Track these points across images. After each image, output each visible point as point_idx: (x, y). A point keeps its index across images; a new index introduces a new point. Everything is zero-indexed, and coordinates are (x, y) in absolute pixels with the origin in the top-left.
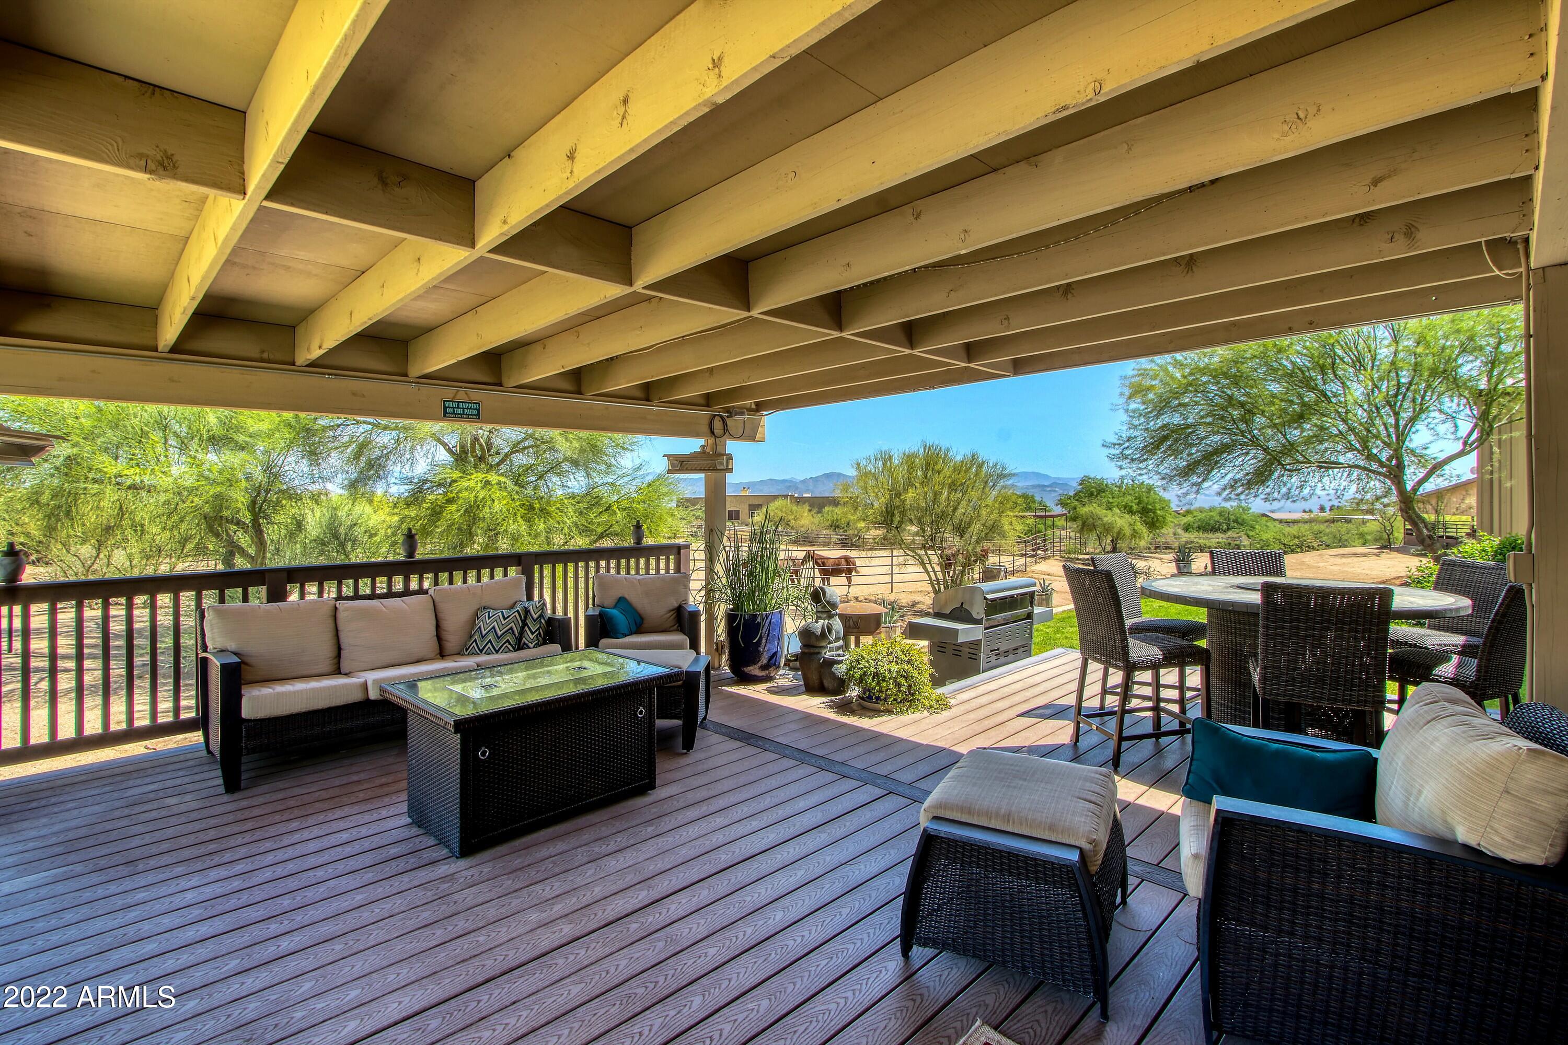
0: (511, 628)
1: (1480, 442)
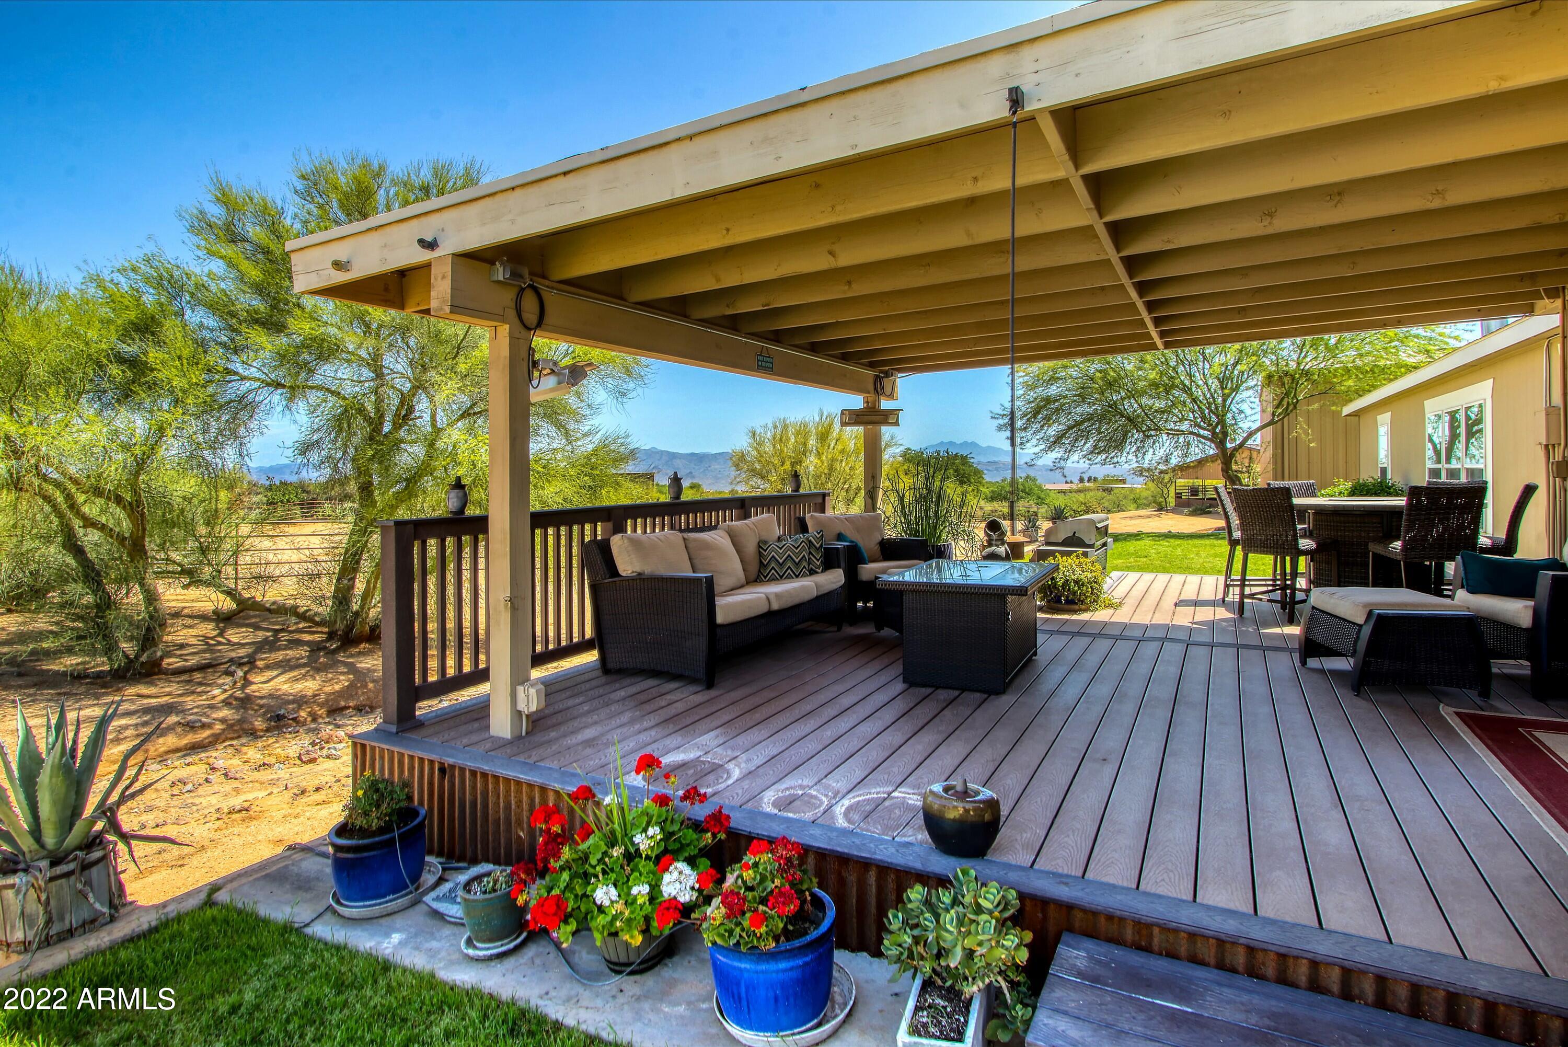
0: (789, 555)
1: (1286, 413)
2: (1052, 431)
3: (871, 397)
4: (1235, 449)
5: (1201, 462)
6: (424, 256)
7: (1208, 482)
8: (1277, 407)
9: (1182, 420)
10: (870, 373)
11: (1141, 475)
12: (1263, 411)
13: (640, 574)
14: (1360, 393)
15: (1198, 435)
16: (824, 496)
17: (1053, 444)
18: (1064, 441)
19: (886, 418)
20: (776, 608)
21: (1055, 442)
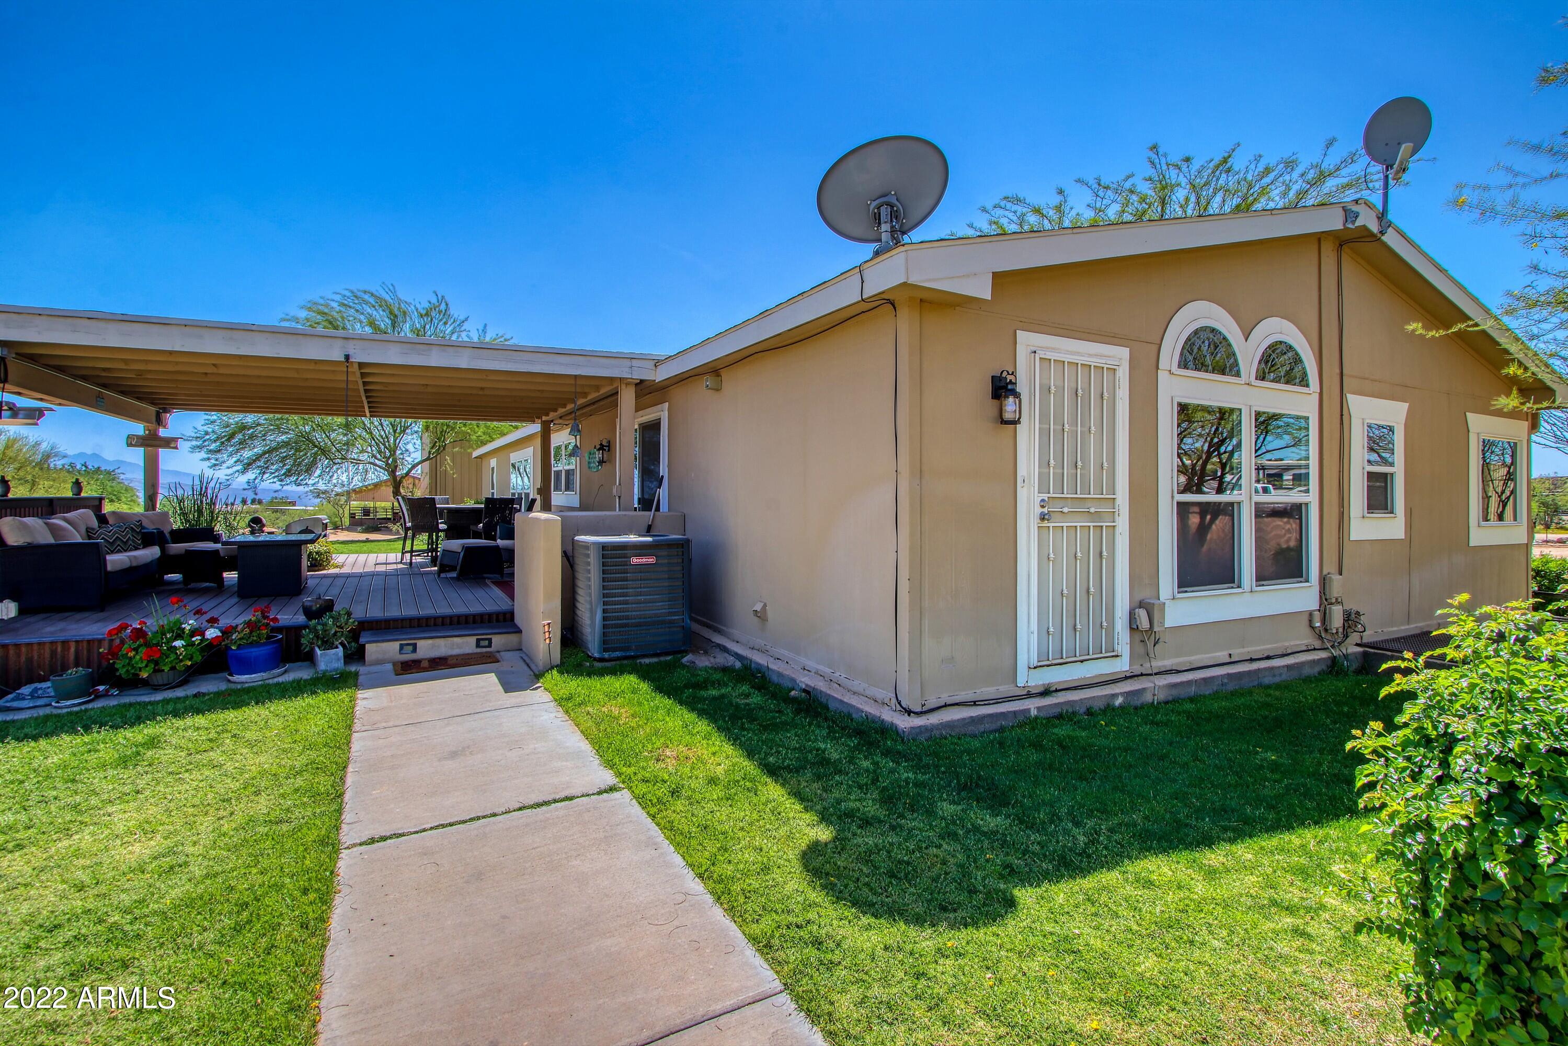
0: (116, 537)
1: (438, 452)
2: (247, 454)
3: (152, 426)
4: (403, 477)
5: (376, 486)
7: (378, 504)
8: (432, 448)
9: (363, 451)
10: (152, 409)
11: (318, 496)
12: (423, 449)
14: (484, 443)
15: (376, 465)
16: (101, 499)
17: (247, 466)
18: (259, 464)
19: (169, 443)
20: (134, 564)
21: (249, 464)
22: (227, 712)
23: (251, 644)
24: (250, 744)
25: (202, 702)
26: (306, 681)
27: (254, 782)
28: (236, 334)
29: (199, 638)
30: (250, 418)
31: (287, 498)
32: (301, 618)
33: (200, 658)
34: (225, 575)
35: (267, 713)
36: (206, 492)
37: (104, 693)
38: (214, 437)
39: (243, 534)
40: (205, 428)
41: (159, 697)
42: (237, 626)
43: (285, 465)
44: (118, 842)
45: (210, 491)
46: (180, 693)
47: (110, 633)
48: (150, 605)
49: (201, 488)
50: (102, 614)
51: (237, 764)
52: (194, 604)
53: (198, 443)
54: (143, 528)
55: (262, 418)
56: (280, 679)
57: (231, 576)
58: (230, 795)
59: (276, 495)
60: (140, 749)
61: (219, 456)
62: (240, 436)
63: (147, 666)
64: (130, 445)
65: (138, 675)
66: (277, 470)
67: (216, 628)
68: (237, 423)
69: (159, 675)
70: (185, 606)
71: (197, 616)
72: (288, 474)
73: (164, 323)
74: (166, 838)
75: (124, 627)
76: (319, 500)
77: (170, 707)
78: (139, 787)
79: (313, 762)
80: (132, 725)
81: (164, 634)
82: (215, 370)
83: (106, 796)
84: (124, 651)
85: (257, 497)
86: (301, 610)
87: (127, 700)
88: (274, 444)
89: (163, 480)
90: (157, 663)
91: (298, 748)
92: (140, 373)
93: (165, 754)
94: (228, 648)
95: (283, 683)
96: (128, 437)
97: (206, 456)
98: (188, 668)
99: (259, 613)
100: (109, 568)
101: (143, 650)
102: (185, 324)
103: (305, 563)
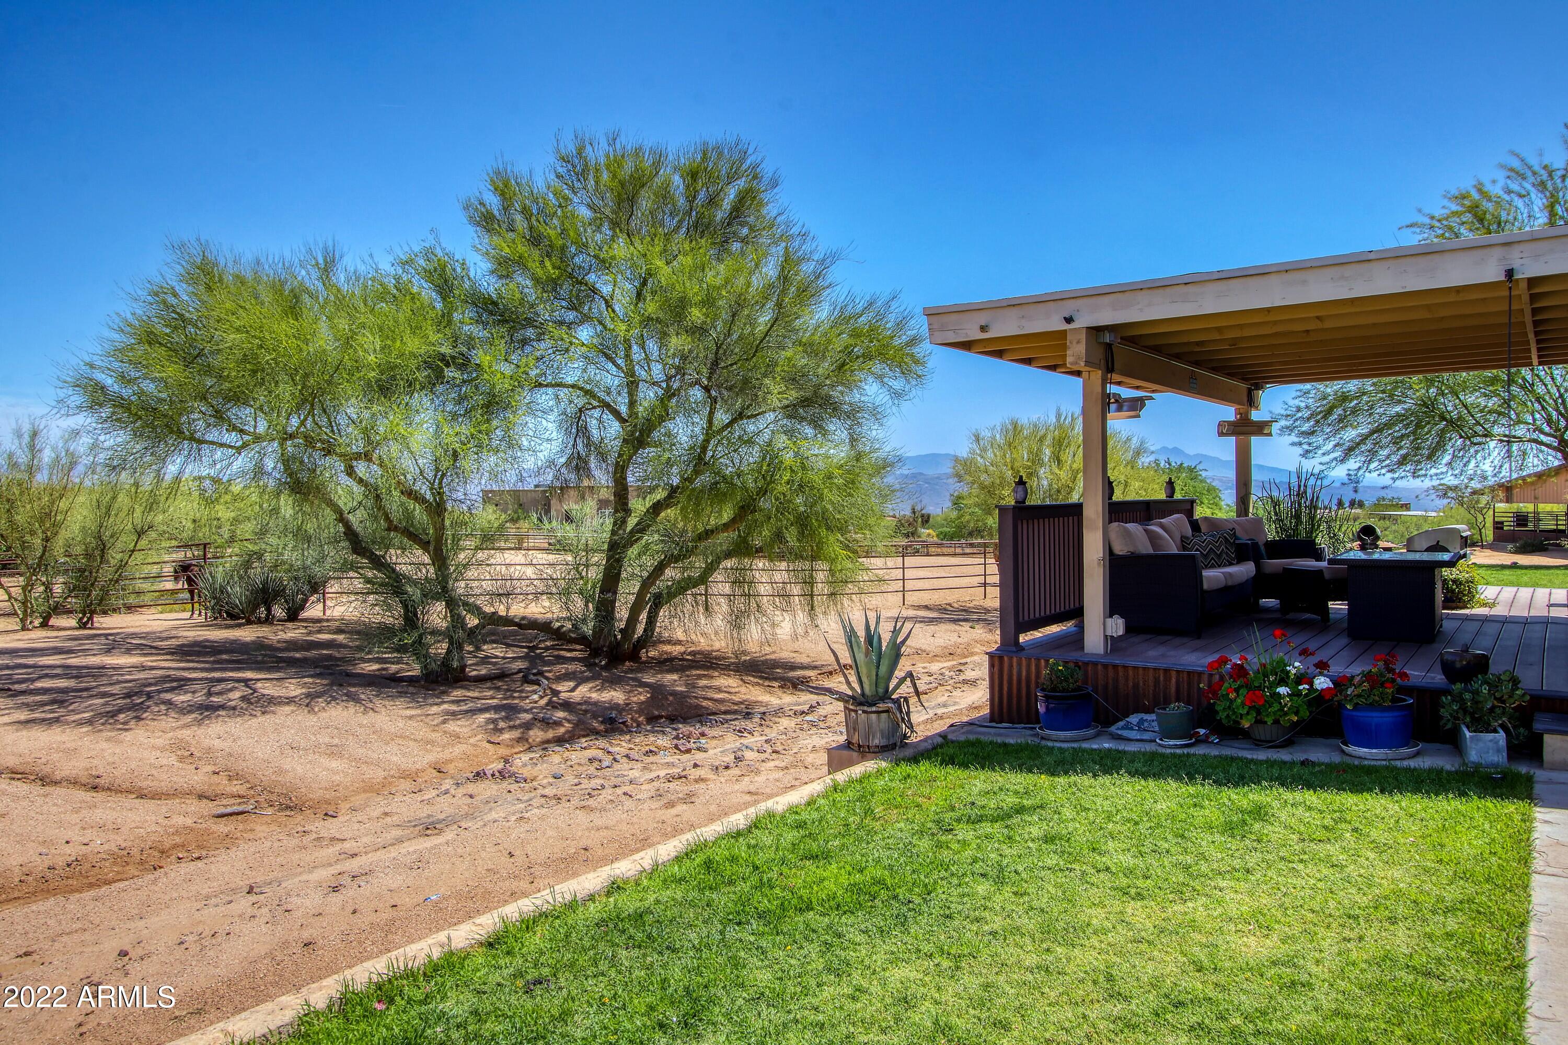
2: (1350, 434)
3: (1243, 408)
6: (1066, 327)
7: (1543, 507)
10: (1244, 386)
11: (1445, 495)
13: (1132, 553)
15: (1540, 443)
16: (1192, 502)
17: (1349, 451)
18: (1363, 448)
19: (1261, 428)
20: (1230, 583)
21: (1351, 449)
22: (1344, 795)
23: (1372, 706)
24: (1377, 847)
25: (1312, 773)
26: (1449, 773)
27: (1388, 903)
28: (1348, 271)
29: (1307, 686)
30: (1352, 386)
31: (1399, 499)
32: (1438, 678)
33: (1308, 714)
34: (1331, 605)
35: (1397, 807)
36: (1305, 492)
37: (1203, 737)
38: (1307, 414)
39: (1353, 552)
40: (1297, 402)
41: (1261, 755)
42: (1353, 677)
43: (1401, 448)
44: (1232, 927)
45: (1309, 491)
46: (1284, 755)
47: (1211, 665)
48: (1249, 635)
49: (1299, 486)
50: (1197, 642)
51: (1362, 871)
52: (1297, 641)
53: (1288, 423)
54: (1237, 538)
55: (1368, 384)
56: (1412, 763)
57: (1338, 607)
58: (1357, 912)
59: (1383, 493)
60: (1246, 816)
61: (1313, 439)
62: (1339, 411)
63: (1248, 713)
64: (1221, 434)
65: (1239, 723)
66: (1388, 457)
67: (1325, 676)
68: (1336, 393)
69: (1261, 727)
70: (1289, 643)
71: (1303, 657)
72: (1403, 461)
73: (1262, 273)
74: (1284, 942)
75: (1223, 661)
76: (1446, 501)
77: (1275, 771)
78: (1250, 865)
79: (1471, 901)
80: (1236, 785)
81: (1266, 676)
82: (1319, 325)
83: (1215, 865)
84: (1223, 691)
85: (1358, 497)
86: (1438, 666)
87: (1227, 752)
88: (1384, 420)
89: (1256, 476)
90: (1259, 712)
91: (1447, 872)
92: (1234, 342)
93: (1274, 832)
94: (1341, 706)
95: (1415, 769)
96: (1220, 424)
97: (1296, 440)
98: (1294, 725)
99: (1381, 663)
100: (1205, 586)
101: (1243, 691)
102: (1286, 270)
103: (1439, 597)
